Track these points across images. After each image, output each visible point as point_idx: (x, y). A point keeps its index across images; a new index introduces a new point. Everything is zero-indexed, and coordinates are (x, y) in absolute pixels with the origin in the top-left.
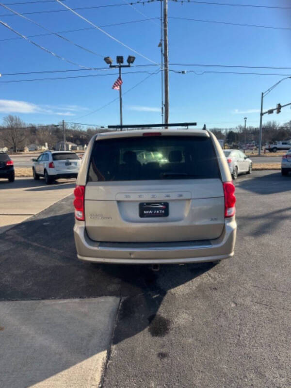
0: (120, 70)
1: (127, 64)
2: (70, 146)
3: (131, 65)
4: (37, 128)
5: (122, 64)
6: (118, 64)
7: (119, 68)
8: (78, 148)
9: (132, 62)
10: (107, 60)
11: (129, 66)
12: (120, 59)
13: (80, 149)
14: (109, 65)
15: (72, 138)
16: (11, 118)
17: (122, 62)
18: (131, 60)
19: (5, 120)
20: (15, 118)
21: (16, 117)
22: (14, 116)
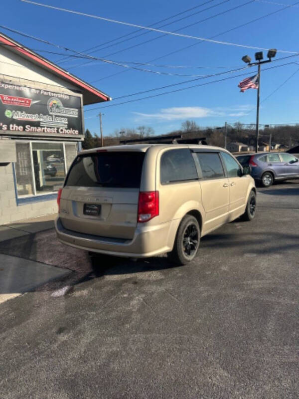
0: (259, 66)
1: (268, 59)
2: (240, 147)
3: (272, 59)
4: (213, 131)
5: (261, 61)
6: (258, 61)
7: (257, 66)
8: (248, 149)
9: (273, 56)
10: (245, 59)
11: (270, 61)
12: (259, 56)
13: (250, 150)
14: (248, 63)
15: (247, 138)
16: (188, 124)
17: (262, 58)
18: (271, 54)
19: (183, 126)
20: (191, 123)
21: (192, 121)
22: (190, 121)
